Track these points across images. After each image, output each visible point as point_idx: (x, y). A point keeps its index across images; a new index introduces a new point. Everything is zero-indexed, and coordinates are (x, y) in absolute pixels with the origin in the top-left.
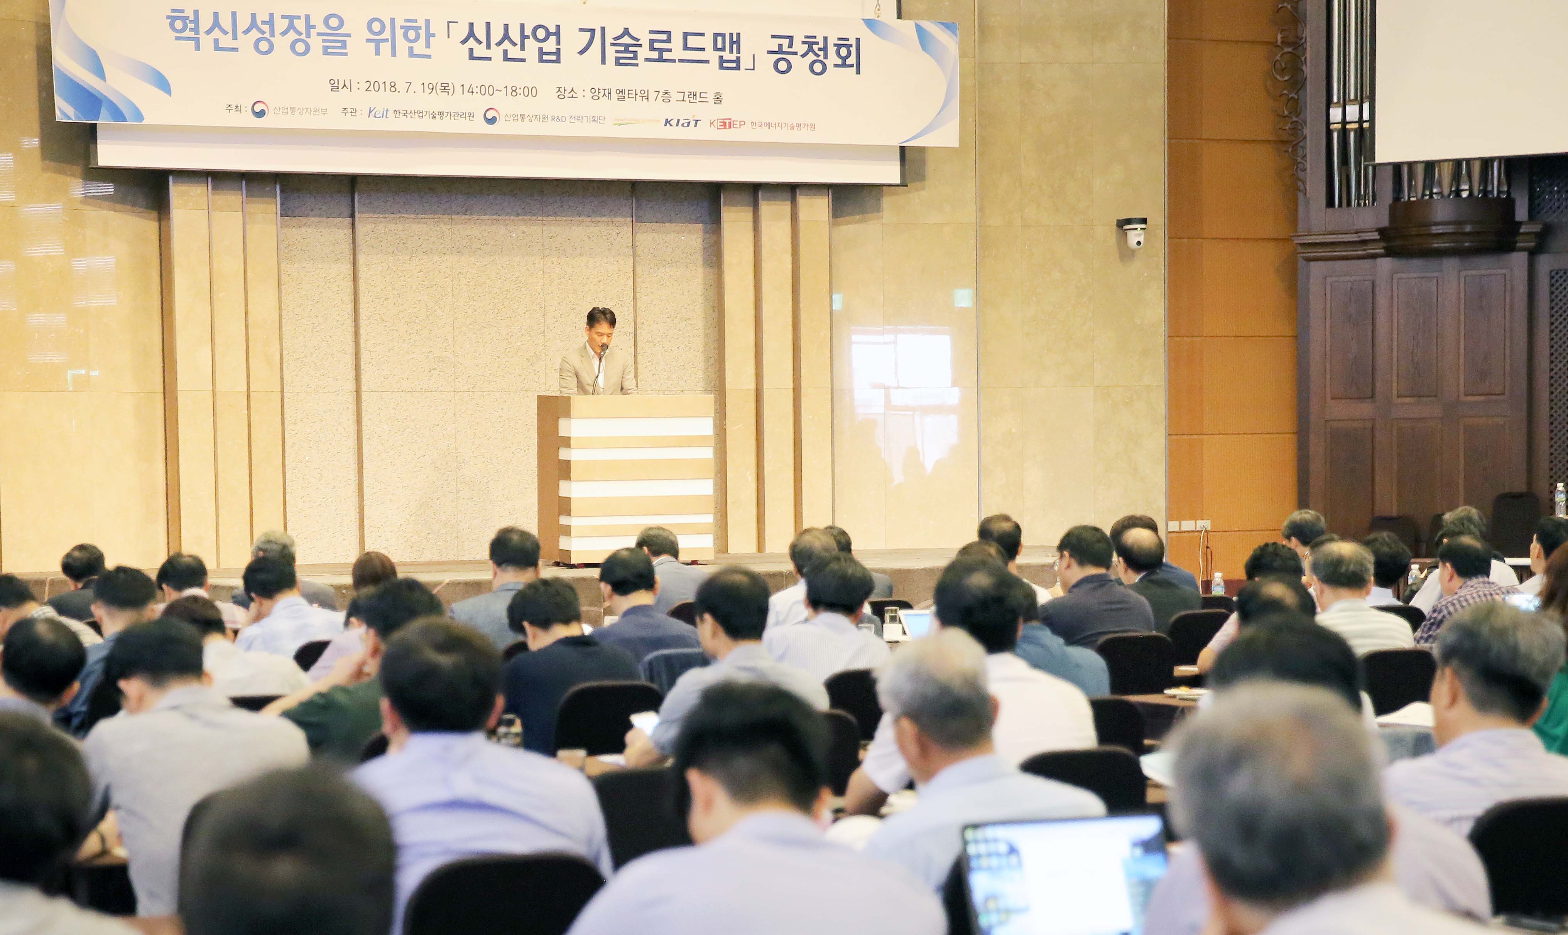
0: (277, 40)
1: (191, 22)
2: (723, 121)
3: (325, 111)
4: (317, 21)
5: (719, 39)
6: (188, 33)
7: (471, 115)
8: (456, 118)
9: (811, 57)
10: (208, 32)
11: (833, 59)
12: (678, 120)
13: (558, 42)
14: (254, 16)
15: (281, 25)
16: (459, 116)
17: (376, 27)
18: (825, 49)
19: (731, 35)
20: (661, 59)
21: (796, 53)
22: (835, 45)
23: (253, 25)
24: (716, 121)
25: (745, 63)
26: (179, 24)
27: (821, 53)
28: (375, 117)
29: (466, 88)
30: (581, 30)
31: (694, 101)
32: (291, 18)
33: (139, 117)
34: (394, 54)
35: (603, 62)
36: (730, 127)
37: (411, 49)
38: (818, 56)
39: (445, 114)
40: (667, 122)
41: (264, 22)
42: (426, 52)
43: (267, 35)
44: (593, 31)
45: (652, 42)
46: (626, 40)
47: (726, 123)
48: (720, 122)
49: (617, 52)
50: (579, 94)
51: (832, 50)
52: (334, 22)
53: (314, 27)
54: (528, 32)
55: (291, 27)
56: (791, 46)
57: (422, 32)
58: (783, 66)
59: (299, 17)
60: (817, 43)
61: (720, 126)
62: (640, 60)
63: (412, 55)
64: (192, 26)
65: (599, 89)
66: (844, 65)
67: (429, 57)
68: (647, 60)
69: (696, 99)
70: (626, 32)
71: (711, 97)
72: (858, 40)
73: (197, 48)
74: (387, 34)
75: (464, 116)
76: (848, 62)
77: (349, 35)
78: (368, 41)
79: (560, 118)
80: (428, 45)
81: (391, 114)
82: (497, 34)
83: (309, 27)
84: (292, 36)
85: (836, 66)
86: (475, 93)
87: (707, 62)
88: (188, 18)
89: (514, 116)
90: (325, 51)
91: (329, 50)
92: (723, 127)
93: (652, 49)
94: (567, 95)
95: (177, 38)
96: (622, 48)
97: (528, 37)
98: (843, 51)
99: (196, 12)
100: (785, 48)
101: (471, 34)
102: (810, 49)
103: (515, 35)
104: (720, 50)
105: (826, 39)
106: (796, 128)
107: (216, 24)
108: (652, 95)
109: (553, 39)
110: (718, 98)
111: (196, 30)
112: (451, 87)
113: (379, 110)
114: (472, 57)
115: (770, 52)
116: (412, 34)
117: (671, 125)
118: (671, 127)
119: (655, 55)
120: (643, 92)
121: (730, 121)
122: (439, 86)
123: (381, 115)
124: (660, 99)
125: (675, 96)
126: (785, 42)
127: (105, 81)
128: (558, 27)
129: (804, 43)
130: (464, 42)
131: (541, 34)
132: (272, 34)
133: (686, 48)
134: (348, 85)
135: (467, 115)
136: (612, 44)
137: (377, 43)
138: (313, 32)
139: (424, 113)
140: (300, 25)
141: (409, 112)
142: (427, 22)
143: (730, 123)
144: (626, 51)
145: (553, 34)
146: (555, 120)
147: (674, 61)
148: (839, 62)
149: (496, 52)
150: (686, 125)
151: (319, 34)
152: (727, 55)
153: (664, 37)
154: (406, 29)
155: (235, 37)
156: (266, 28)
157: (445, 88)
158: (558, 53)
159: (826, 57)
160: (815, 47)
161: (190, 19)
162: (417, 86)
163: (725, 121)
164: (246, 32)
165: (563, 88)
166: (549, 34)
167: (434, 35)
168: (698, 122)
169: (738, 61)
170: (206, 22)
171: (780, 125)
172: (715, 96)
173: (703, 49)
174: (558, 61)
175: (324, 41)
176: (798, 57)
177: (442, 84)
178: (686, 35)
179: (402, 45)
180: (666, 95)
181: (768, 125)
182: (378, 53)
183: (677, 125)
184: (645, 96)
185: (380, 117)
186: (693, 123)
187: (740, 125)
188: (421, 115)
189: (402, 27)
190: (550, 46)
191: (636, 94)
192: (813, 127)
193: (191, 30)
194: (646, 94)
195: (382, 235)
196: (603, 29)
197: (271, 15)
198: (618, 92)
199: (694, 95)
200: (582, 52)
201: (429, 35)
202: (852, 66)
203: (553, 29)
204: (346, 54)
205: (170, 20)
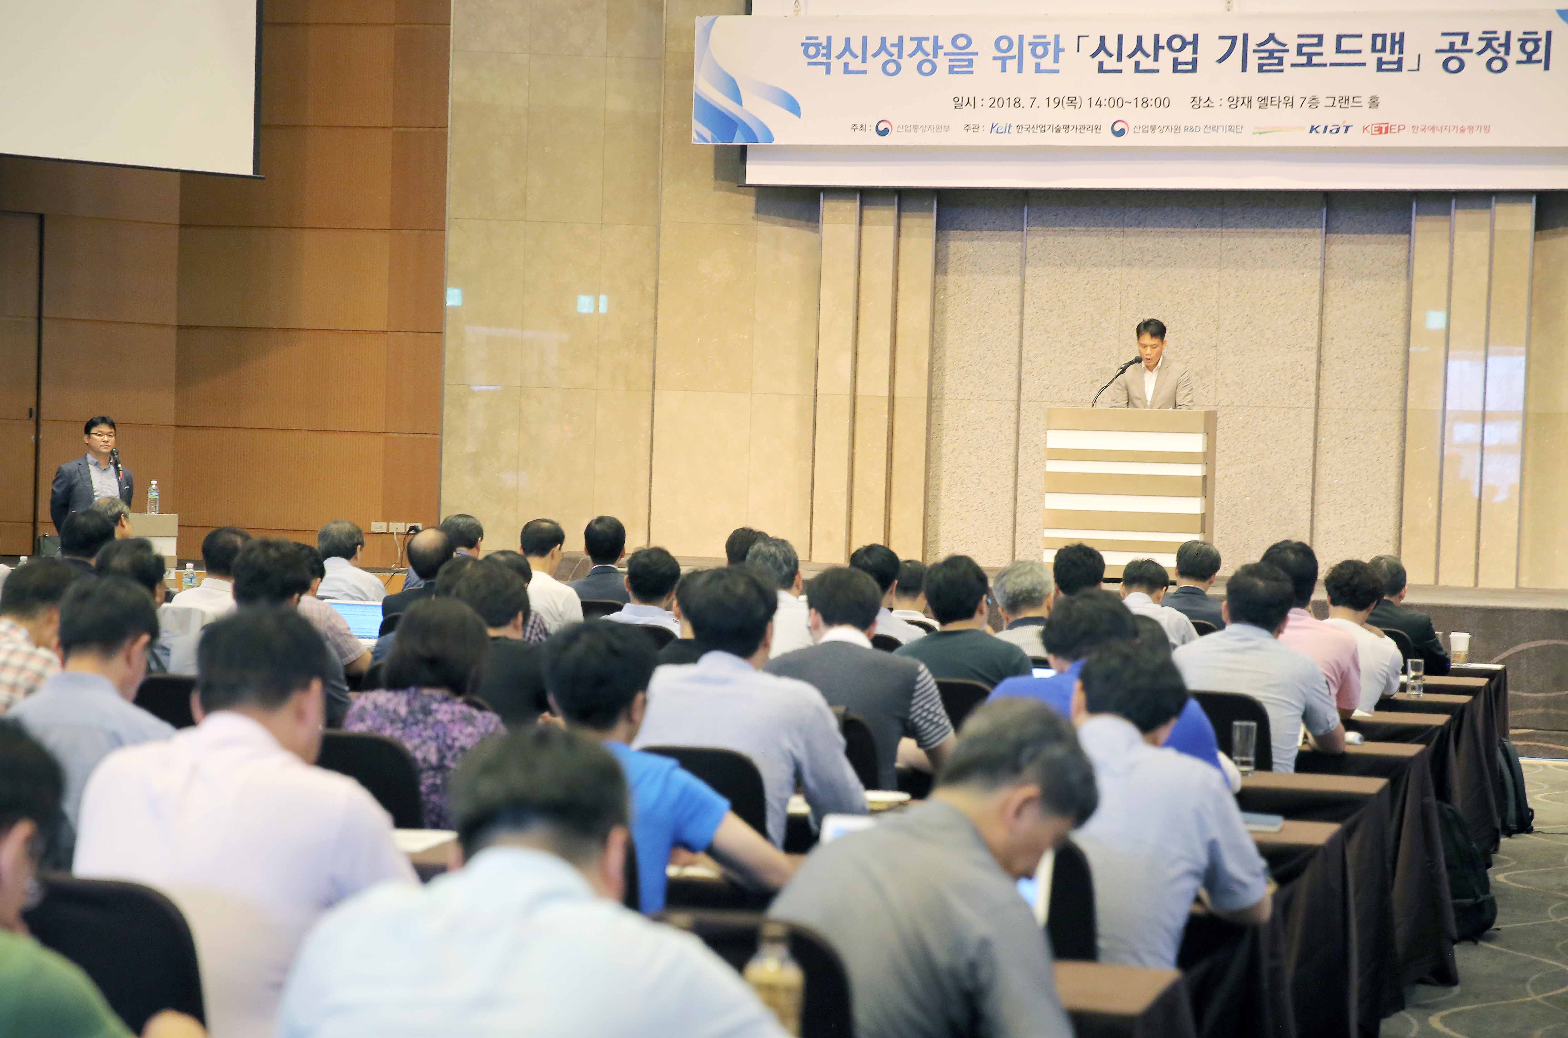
0: (905, 62)
1: (823, 48)
2: (1378, 125)
3: (947, 128)
4: (945, 42)
5: (1379, 40)
6: (821, 59)
7: (1098, 128)
8: (1082, 131)
9: (1490, 54)
10: (839, 57)
11: (1516, 53)
12: (1326, 127)
13: (1195, 51)
14: (883, 40)
15: (909, 46)
16: (1086, 129)
17: (1004, 44)
18: (1507, 45)
19: (1393, 35)
20: (1309, 64)
21: (1471, 51)
22: (1519, 40)
23: (883, 47)
24: (1370, 126)
25: (1409, 62)
26: (812, 51)
27: (1502, 49)
28: (997, 132)
29: (1094, 102)
30: (1221, 38)
31: (1346, 105)
32: (920, 40)
33: (769, 137)
34: (1020, 70)
35: (1244, 69)
36: (1386, 132)
37: (1038, 65)
38: (1498, 52)
39: (1071, 128)
40: (1313, 129)
41: (892, 45)
42: (1055, 67)
43: (895, 57)
44: (1234, 39)
45: (1300, 46)
46: (1271, 45)
47: (1382, 127)
48: (1375, 127)
49: (1260, 58)
50: (1216, 103)
51: (1515, 45)
52: (962, 42)
53: (942, 47)
54: (1163, 42)
55: (919, 48)
56: (1465, 42)
57: (1051, 48)
58: (1454, 65)
59: (927, 39)
60: (1498, 39)
61: (1375, 131)
62: (1286, 65)
63: (1038, 69)
64: (824, 51)
65: (1237, 98)
66: (1529, 61)
67: (1057, 71)
68: (1293, 65)
69: (1348, 104)
70: (1272, 37)
71: (1365, 101)
72: (1549, 34)
73: (828, 72)
74: (1014, 51)
75: (1091, 128)
76: (1535, 57)
77: (976, 54)
78: (995, 58)
79: (1194, 128)
80: (1056, 60)
81: (1013, 129)
82: (1129, 46)
83: (937, 47)
84: (920, 56)
85: (1519, 62)
86: (1103, 105)
87: (1364, 64)
88: (821, 44)
89: (1144, 127)
90: (951, 70)
91: (955, 69)
92: (1378, 132)
93: (1300, 53)
94: (1202, 104)
95: (809, 64)
96: (1267, 55)
97: (1163, 48)
98: (1530, 47)
99: (829, 39)
100: (1458, 46)
101: (1102, 47)
102: (1489, 45)
103: (1148, 46)
104: (1379, 51)
105: (1508, 34)
106: (1467, 131)
107: (847, 48)
108: (1298, 102)
109: (1190, 48)
110: (1374, 102)
111: (828, 55)
112: (1078, 100)
113: (1002, 125)
114: (1101, 69)
115: (1438, 51)
116: (1040, 50)
117: (1317, 132)
118: (1318, 134)
119: (1303, 60)
120: (1287, 99)
121: (1387, 125)
122: (1066, 100)
123: (1003, 130)
124: (1306, 105)
125: (1323, 102)
126: (1458, 40)
127: (742, 106)
128: (1196, 36)
129: (1481, 39)
130: (1094, 55)
131: (1177, 43)
132: (900, 56)
133: (1339, 50)
134: (972, 102)
135: (1094, 128)
136: (1255, 51)
137: (1004, 60)
138: (941, 52)
139: (1047, 127)
140: (928, 46)
141: (1031, 127)
142: (1057, 38)
143: (1387, 128)
144: (1271, 57)
145: (1190, 43)
146: (1189, 130)
147: (1325, 65)
148: (1524, 57)
149: (1127, 65)
150: (1334, 131)
151: (946, 54)
152: (1387, 56)
153: (1315, 40)
154: (1034, 45)
155: (864, 60)
156: (895, 50)
157: (1072, 101)
158: (1194, 62)
159: (1507, 52)
160: (1495, 44)
161: (823, 45)
162: (1041, 101)
163: (1381, 126)
164: (875, 55)
165: (1198, 98)
166: (1185, 44)
167: (1063, 50)
168: (1350, 128)
169: (1400, 62)
170: (837, 47)
171: (1448, 128)
172: (1371, 100)
173: (1360, 52)
174: (1194, 70)
175: (950, 60)
176: (1473, 54)
177: (1069, 98)
178: (1339, 38)
179: (1029, 61)
180: (1314, 101)
181: (1433, 129)
182: (1004, 69)
183: (1325, 131)
184: (1289, 102)
185: (1002, 133)
186: (1343, 130)
187: (1399, 130)
188: (1043, 129)
189: (1030, 44)
190: (1186, 55)
191: (1279, 102)
192: (1487, 129)
193: (823, 55)
194: (1290, 101)
195: (1051, 248)
196: (1246, 36)
197: (901, 38)
198: (1260, 99)
199: (1346, 100)
200: (1220, 61)
201: (1058, 50)
202: (1540, 61)
203: (1190, 38)
204: (972, 72)
205: (804, 47)
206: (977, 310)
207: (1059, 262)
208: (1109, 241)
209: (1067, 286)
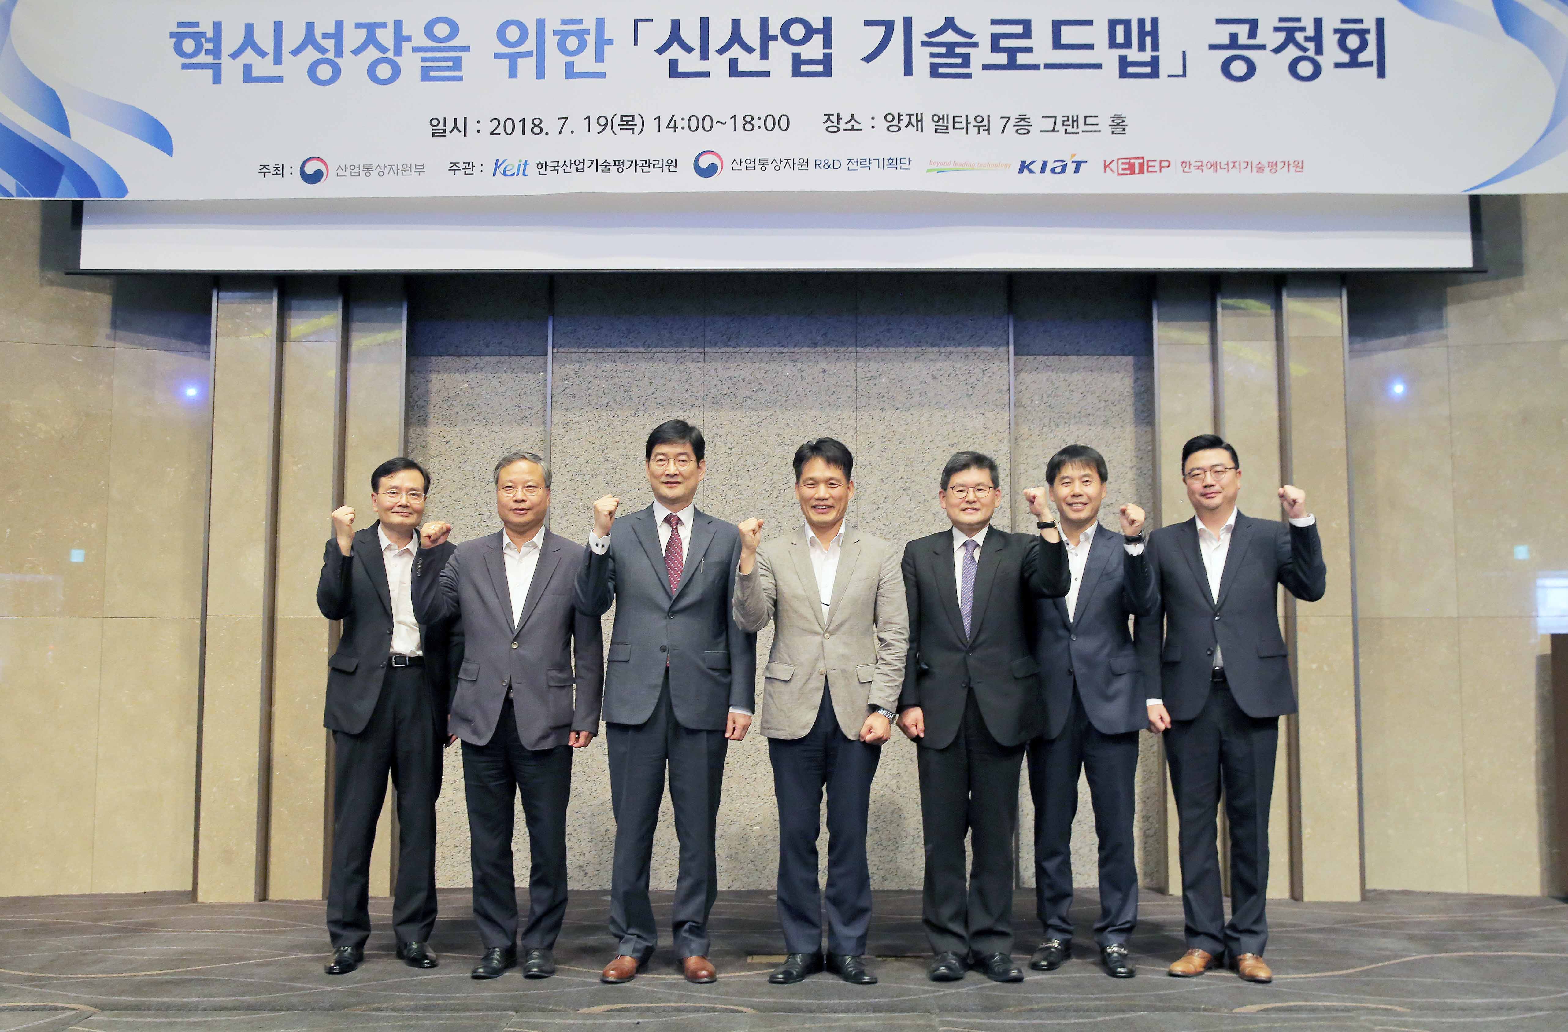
0: (347, 62)
1: (208, 40)
2: (1128, 161)
3: (420, 169)
4: (415, 30)
5: (1120, 30)
6: (202, 58)
7: (672, 164)
8: (646, 169)
9: (1292, 52)
10: (234, 55)
11: (1332, 53)
12: (1045, 164)
13: (827, 44)
14: (310, 27)
15: (353, 38)
16: (652, 166)
17: (513, 34)
18: (1317, 39)
19: (1142, 22)
20: (1012, 65)
21: (1263, 47)
22: (1336, 31)
23: (309, 39)
24: (1115, 163)
25: (1169, 63)
26: (189, 45)
27: (1311, 46)
28: (505, 174)
29: (664, 123)
30: (868, 23)
31: (1075, 130)
32: (371, 28)
33: (120, 188)
34: (540, 74)
35: (908, 70)
36: (1141, 171)
37: (569, 66)
38: (1306, 50)
39: (627, 164)
40: (1024, 167)
41: (325, 36)
42: (598, 68)
43: (331, 55)
44: (889, 26)
45: (996, 38)
46: (950, 36)
47: (1134, 164)
48: (1123, 163)
49: (932, 55)
50: (866, 124)
51: (1330, 40)
52: (442, 30)
53: (409, 39)
54: (774, 29)
55: (371, 40)
56: (1253, 34)
57: (591, 39)
58: (1238, 68)
59: (384, 25)
60: (1303, 29)
61: (1123, 169)
62: (975, 68)
63: (570, 73)
64: (209, 46)
65: (900, 115)
66: (1354, 63)
67: (602, 75)
68: (986, 67)
69: (1077, 128)
70: (950, 24)
71: (1105, 124)
72: (1380, 22)
73: (217, 79)
74: (531, 44)
75: (660, 165)
76: (1362, 57)
77: (467, 49)
78: (497, 56)
79: (831, 162)
80: (600, 57)
81: (532, 169)
82: (719, 35)
83: (400, 38)
84: (372, 53)
85: (1338, 65)
86: (680, 128)
87: (1098, 66)
88: (204, 34)
89: (748, 162)
90: (425, 75)
91: (432, 74)
92: (1128, 172)
93: (996, 48)
94: (842, 125)
95: (185, 66)
96: (943, 50)
97: (775, 38)
98: (1353, 42)
99: (217, 26)
100: (1243, 39)
101: (675, 36)
102: (1290, 39)
103: (751, 35)
104: (1120, 46)
105: (1318, 22)
106: (1267, 170)
107: (249, 41)
108: (996, 125)
109: (818, 39)
110: (1119, 125)
111: (216, 53)
112: (638, 120)
113: (513, 164)
114: (674, 70)
115: (1212, 47)
116: (572, 43)
117: (1031, 172)
118: (1032, 175)
119: (1002, 58)
120: (979, 119)
121: (1141, 161)
122: (617, 121)
123: (515, 171)
124: (1010, 128)
125: (1038, 124)
126: (1243, 31)
127: (69, 136)
128: (827, 21)
129: (1277, 29)
130: (661, 51)
131: (797, 32)
132: (339, 53)
133: (1057, 44)
134: (461, 125)
135: (665, 163)
136: (924, 44)
137: (513, 60)
138: (407, 47)
139: (587, 164)
140: (386, 37)
141: (561, 164)
142: (600, 23)
143: (1141, 165)
144: (950, 53)
145: (818, 31)
146: (822, 166)
147: (1036, 67)
148: (1345, 58)
149: (718, 64)
150: (1058, 170)
151: (415, 49)
152: (1133, 54)
153: (1019, 29)
154: (563, 36)
155: (278, 60)
156: (329, 44)
157: (628, 123)
158: (827, 61)
159: (1319, 50)
160: (1299, 37)
161: (208, 36)
162: (577, 123)
163: (1132, 161)
164: (295, 52)
165: (836, 116)
166: (810, 32)
167: (611, 42)
168: (1083, 165)
169: (1154, 63)
170: (232, 40)
171: (1237, 164)
172: (1113, 121)
173: (1090, 47)
174: (827, 72)
175: (423, 59)
176: (1266, 54)
177: (622, 117)
178: (1057, 25)
179: (555, 60)
180: (1023, 123)
181: (1214, 166)
182: (513, 73)
183: (1043, 170)
184: (983, 125)
185: (513, 175)
186: (1071, 167)
187: (1161, 167)
188: (581, 166)
189: (556, 33)
190: (813, 49)
191: (967, 123)
192: (1299, 166)
193: (208, 52)
194: (985, 123)
195: (591, 379)
196: (908, 21)
197: (339, 25)
198: (936, 119)
199: (1073, 121)
200: (868, 59)
201: (602, 42)
202: (1370, 64)
203: (818, 24)
204: (460, 78)
205: (174, 40)
206: (477, 479)
207: (604, 401)
208: (682, 367)
209: (618, 438)
